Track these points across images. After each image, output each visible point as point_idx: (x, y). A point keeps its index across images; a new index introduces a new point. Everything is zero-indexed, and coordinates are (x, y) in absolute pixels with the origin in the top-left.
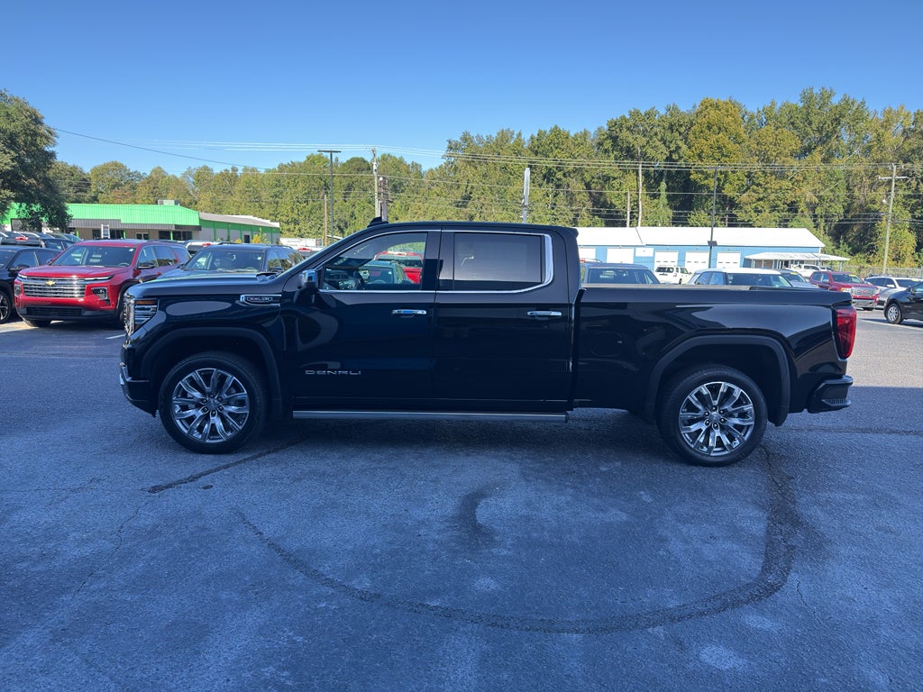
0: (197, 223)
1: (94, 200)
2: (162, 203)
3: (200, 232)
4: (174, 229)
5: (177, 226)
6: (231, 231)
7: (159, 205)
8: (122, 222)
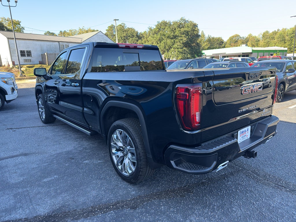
0: (251, 51)
1: (224, 47)
2: (241, 46)
3: (252, 55)
4: (242, 54)
5: (243, 53)
6: (265, 53)
7: (240, 47)
8: (226, 53)
